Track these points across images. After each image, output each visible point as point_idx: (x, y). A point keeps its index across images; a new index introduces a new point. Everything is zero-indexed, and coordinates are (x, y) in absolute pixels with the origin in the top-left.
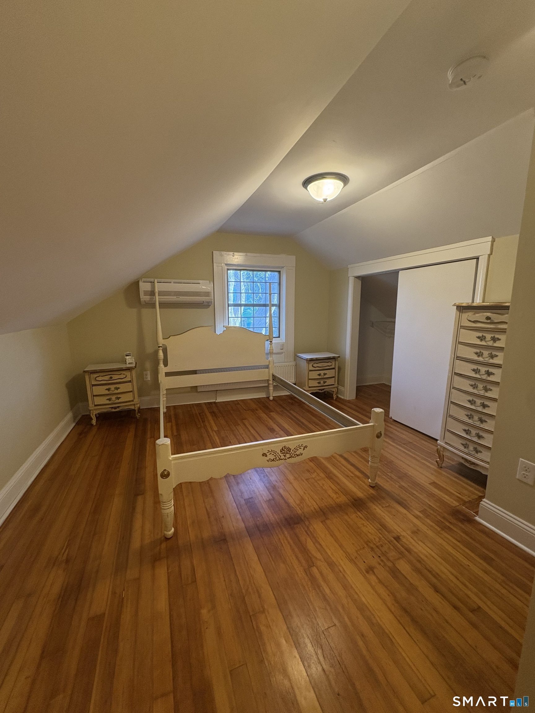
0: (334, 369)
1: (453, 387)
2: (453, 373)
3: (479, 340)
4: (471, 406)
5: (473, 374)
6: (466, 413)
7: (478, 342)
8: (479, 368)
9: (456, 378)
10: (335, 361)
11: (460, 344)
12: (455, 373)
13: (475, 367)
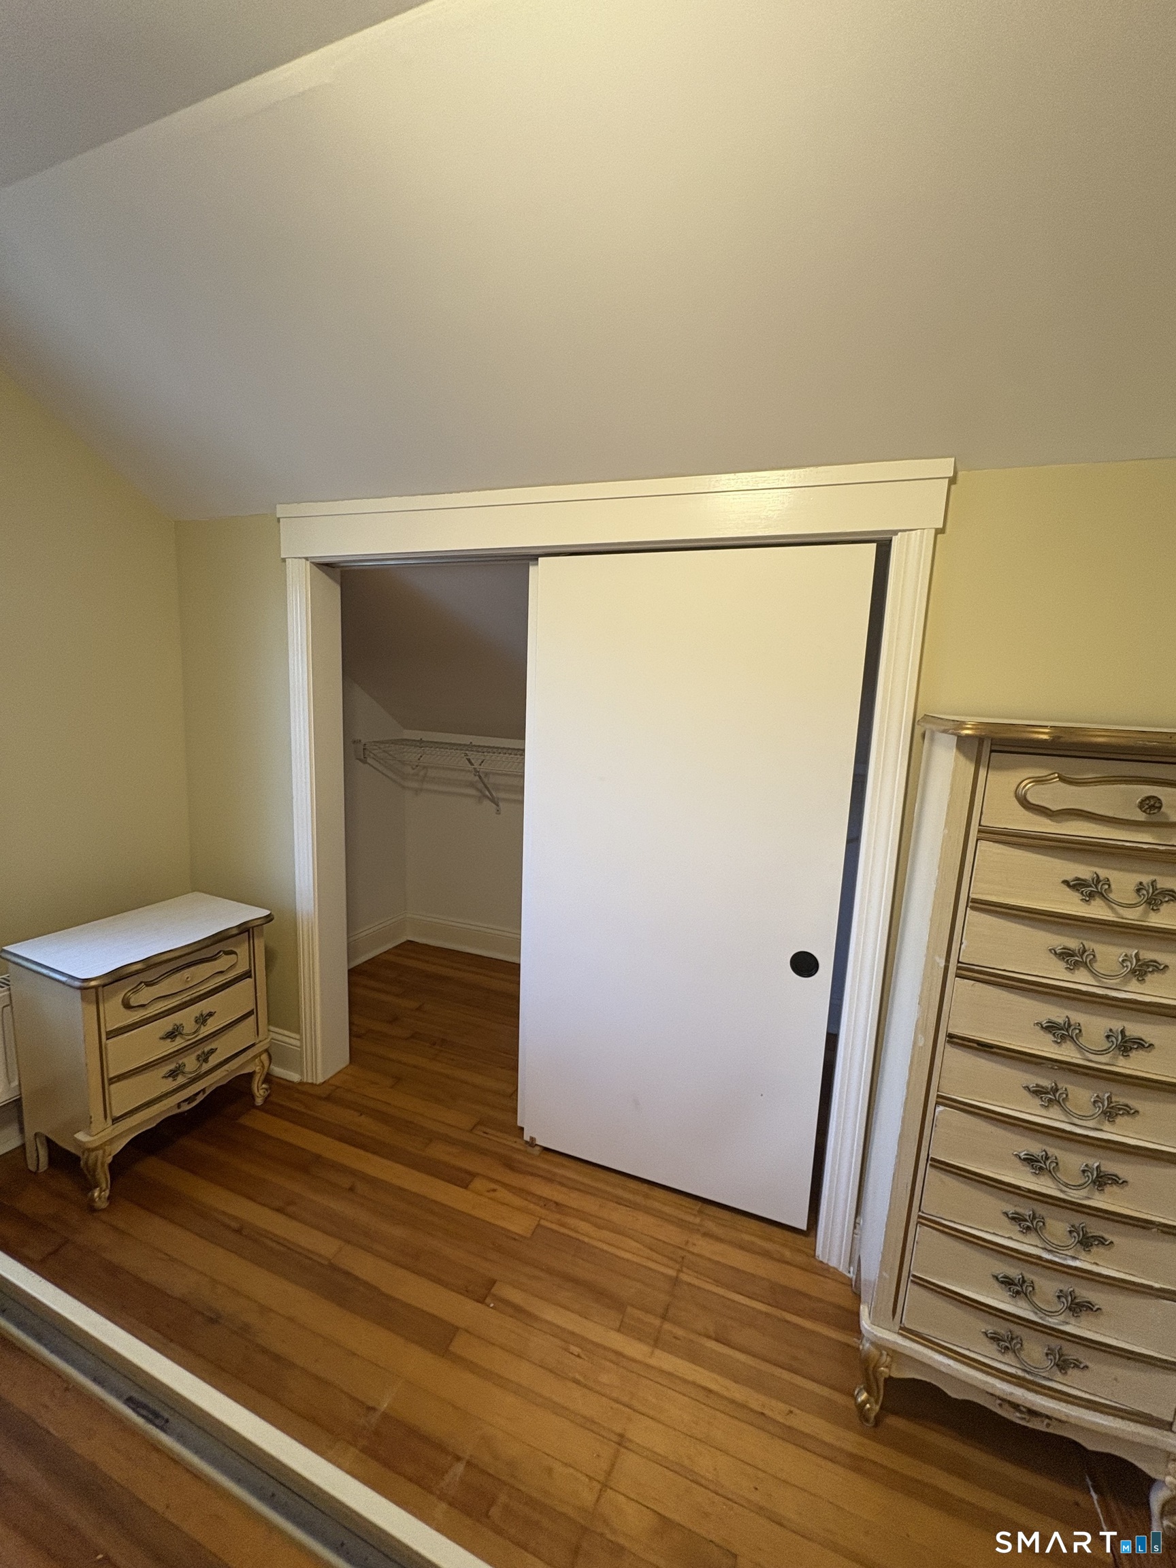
0: (247, 975)
1: (938, 1096)
2: (942, 1037)
3: (1075, 896)
4: (1034, 1179)
5: (1047, 1047)
6: (1011, 1209)
7: (1072, 905)
8: (1077, 1017)
9: (954, 1058)
10: (251, 938)
11: (973, 908)
12: (950, 1036)
13: (1057, 1013)
